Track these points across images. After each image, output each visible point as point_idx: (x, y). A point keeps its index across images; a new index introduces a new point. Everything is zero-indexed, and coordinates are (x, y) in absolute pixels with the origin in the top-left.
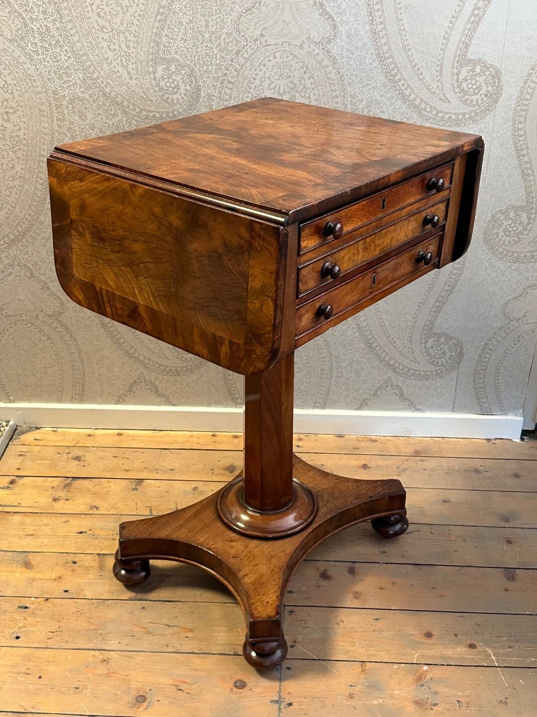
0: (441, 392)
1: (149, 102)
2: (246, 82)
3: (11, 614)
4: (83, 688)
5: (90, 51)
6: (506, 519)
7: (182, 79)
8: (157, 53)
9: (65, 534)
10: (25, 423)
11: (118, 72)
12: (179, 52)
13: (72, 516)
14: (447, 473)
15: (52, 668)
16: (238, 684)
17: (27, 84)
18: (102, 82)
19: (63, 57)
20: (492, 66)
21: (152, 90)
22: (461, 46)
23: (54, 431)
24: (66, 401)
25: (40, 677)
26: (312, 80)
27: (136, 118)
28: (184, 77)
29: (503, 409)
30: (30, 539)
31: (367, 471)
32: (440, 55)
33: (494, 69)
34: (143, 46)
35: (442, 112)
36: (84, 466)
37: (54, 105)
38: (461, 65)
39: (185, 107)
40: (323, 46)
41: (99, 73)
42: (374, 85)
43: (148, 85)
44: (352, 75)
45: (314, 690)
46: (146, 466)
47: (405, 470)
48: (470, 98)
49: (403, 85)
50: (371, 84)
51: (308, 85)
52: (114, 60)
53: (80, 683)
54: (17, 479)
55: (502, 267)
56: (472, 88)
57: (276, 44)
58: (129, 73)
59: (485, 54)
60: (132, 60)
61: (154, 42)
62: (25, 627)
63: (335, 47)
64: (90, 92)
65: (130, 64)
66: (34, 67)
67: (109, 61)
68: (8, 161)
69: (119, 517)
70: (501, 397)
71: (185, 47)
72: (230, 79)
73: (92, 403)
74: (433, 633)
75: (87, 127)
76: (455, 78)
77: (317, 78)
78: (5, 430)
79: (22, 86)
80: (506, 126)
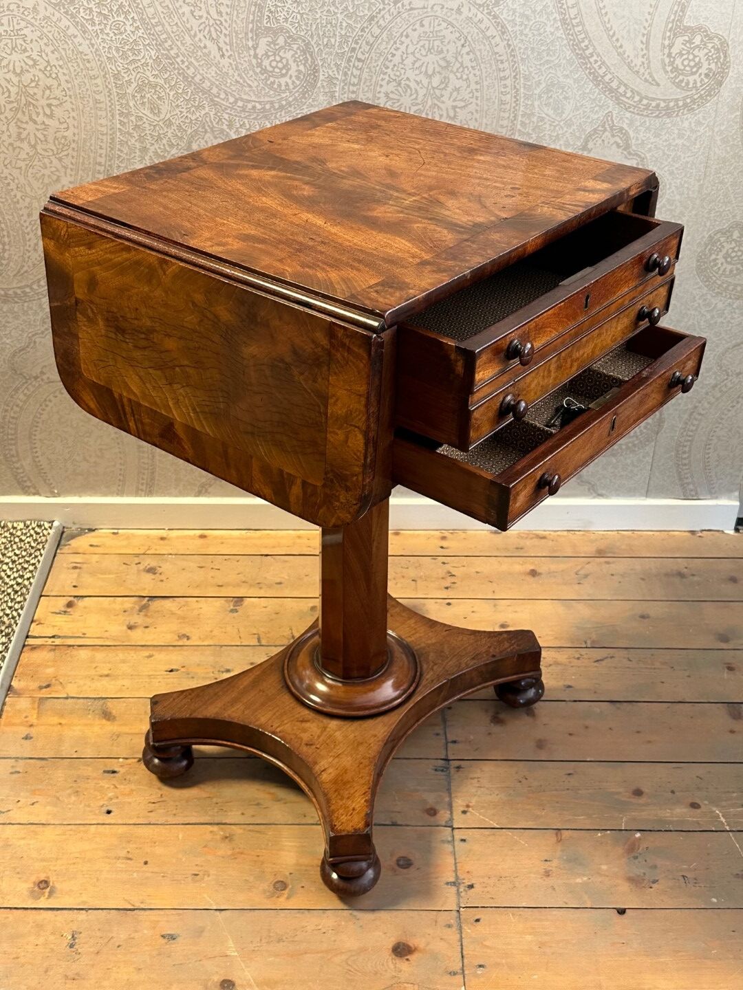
0: (632, 471)
1: (247, 89)
2: (382, 59)
3: (95, 781)
4: (204, 875)
5: (167, 19)
6: (724, 638)
7: (293, 56)
8: (260, 21)
9: (151, 673)
10: (74, 523)
11: (205, 47)
12: (290, 19)
13: (156, 648)
14: (643, 579)
15: (159, 850)
16: (401, 863)
17: (78, 65)
18: (183, 62)
19: (129, 28)
20: (717, 36)
21: (251, 72)
22: (675, 9)
23: (114, 533)
24: (130, 494)
25: (146, 863)
26: (472, 56)
27: (228, 111)
28: (296, 53)
29: (713, 491)
30: (105, 681)
31: (537, 578)
32: (647, 21)
33: (720, 39)
34: (240, 11)
35: (647, 98)
36: (162, 581)
37: (115, 94)
38: (675, 34)
39: (297, 95)
40: (488, 9)
41: (179, 49)
42: (557, 61)
43: (246, 65)
44: (526, 49)
45: (499, 867)
46: (244, 579)
47: (586, 576)
48: (686, 78)
49: (596, 62)
50: (553, 61)
51: (467, 63)
52: (200, 31)
53: (200, 869)
54: (75, 600)
55: (720, 305)
56: (688, 65)
57: (424, 8)
58: (220, 49)
59: (708, 19)
60: (224, 31)
61: (255, 5)
62: (117, 798)
63: (505, 11)
64: (166, 76)
65: (222, 36)
66: (88, 42)
67: (193, 33)
68: (52, 172)
69: (218, 648)
70: (711, 476)
71: (299, 13)
72: (360, 55)
73: (165, 496)
74: (643, 790)
75: (161, 123)
76: (666, 51)
77: (478, 53)
78: (49, 534)
79: (71, 68)
80: (733, 116)
